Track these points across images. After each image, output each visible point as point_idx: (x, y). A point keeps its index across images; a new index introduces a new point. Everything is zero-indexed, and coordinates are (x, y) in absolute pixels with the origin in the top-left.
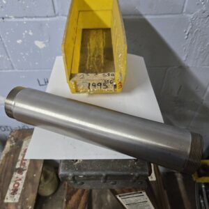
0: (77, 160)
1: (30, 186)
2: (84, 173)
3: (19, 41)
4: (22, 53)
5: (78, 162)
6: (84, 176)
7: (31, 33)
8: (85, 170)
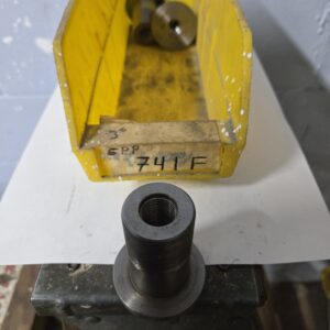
0: (78, 266)
1: (20, 310)
2: (93, 298)
3: (7, 40)
4: (14, 64)
5: (82, 270)
6: (94, 306)
7: (28, 24)
8: (96, 290)
